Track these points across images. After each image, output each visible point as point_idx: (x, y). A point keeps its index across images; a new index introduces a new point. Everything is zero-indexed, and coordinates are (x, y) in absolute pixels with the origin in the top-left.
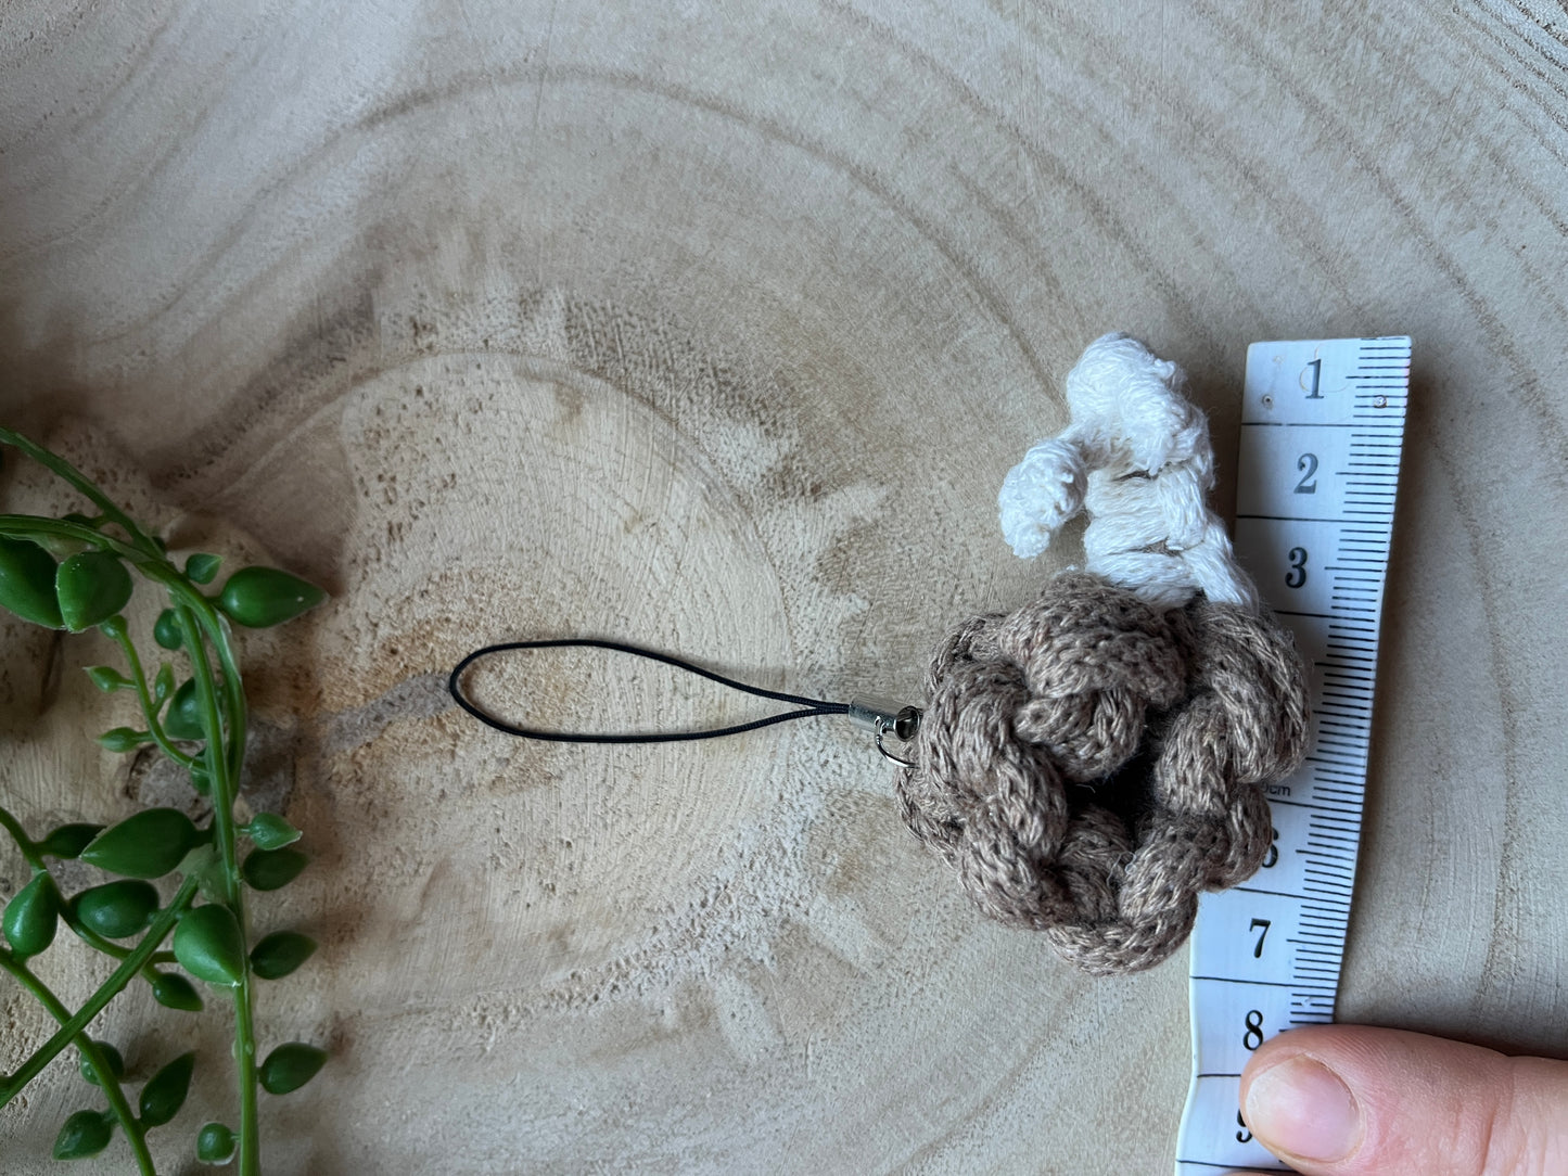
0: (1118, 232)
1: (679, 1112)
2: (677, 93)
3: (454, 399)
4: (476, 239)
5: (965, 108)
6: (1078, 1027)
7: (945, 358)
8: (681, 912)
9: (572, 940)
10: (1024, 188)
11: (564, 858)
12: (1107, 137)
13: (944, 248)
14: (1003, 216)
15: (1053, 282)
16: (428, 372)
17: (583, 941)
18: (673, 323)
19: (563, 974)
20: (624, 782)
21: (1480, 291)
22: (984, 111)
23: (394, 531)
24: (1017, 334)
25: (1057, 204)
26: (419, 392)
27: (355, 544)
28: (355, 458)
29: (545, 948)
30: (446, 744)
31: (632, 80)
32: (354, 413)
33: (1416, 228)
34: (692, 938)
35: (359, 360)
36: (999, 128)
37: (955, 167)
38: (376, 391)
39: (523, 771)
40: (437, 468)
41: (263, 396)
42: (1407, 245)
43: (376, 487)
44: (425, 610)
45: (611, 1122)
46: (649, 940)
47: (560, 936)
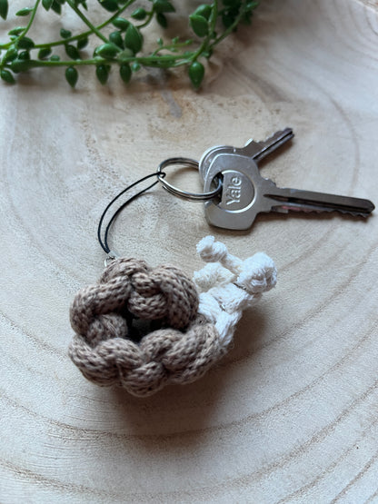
0: (336, 294)
1: (51, 164)
2: (356, 170)
3: (258, 118)
4: (304, 123)
5: (369, 247)
6: (63, 275)
7: (286, 239)
8: (111, 167)
9: (105, 141)
10: (346, 264)
11: (129, 140)
12: (368, 290)
13: (322, 239)
14: (335, 257)
15: (316, 272)
16: (266, 113)
17: (105, 144)
18: (287, 168)
19: (96, 139)
20: (151, 154)
21: (337, 428)
22: (370, 252)
23: (221, 105)
24: (297, 261)
25: (342, 274)
26: (260, 111)
27: (217, 97)
28: (240, 98)
29: (103, 135)
30: (162, 115)
31: (358, 160)
32: (252, 97)
33: (357, 402)
34: (103, 169)
35: (267, 98)
36: (364, 257)
37: (349, 243)
38: (259, 102)
39: (154, 131)
40: (239, 114)
41: (255, 79)
42: (349, 398)
43: (233, 102)
44: (199, 111)
45: (51, 148)
46: (103, 159)
47: (107, 138)
